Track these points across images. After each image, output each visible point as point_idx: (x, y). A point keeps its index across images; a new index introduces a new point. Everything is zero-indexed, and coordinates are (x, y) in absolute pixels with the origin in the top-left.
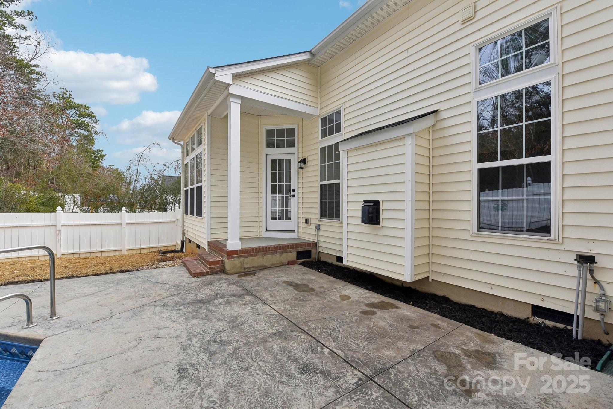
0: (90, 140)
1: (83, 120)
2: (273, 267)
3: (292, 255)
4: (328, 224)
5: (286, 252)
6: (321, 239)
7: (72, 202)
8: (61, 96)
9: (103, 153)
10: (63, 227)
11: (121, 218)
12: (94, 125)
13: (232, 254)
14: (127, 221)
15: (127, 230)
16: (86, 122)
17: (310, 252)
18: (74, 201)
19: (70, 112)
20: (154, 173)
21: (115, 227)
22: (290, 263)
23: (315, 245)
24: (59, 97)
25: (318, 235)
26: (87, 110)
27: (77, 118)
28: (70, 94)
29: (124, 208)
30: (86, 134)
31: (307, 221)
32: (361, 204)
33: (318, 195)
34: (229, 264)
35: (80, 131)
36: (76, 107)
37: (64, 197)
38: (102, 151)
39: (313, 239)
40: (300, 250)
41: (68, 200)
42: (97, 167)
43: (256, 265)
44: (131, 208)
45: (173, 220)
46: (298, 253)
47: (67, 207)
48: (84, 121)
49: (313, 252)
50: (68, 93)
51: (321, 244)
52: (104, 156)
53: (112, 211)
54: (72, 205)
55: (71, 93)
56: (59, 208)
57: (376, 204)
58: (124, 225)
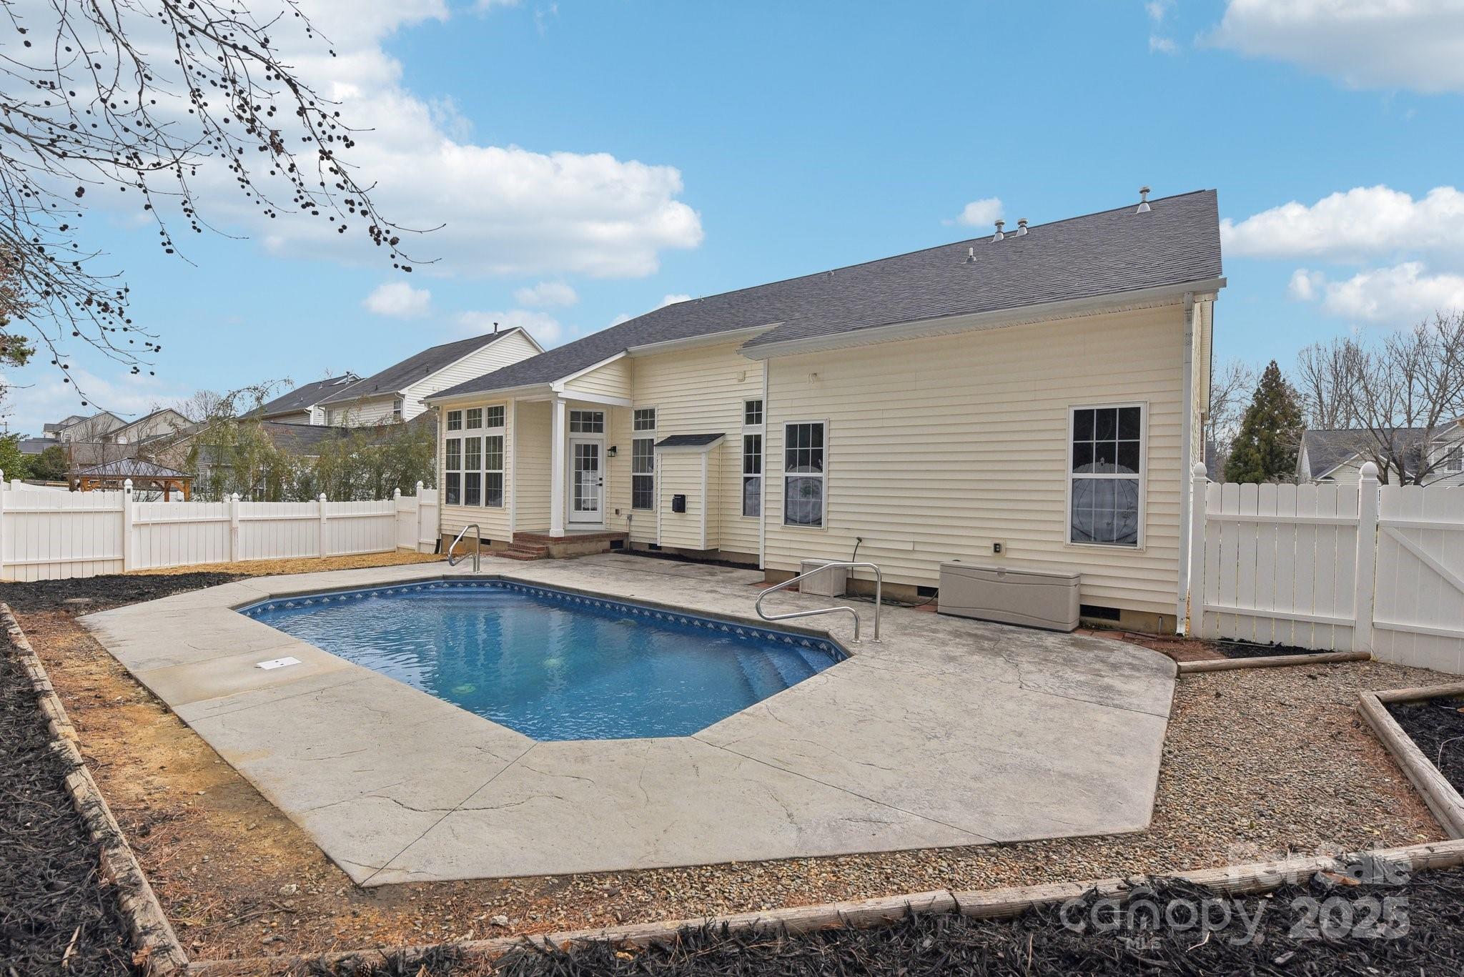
2: (591, 554)
3: (607, 544)
4: (641, 515)
5: (601, 541)
6: (633, 529)
10: (244, 524)
11: (319, 509)
13: (558, 540)
15: (326, 526)
17: (621, 542)
21: (310, 524)
22: (605, 552)
23: (627, 535)
25: (630, 525)
31: (617, 512)
32: (672, 497)
33: (631, 485)
34: (555, 549)
39: (625, 530)
40: (614, 539)
43: (576, 551)
45: (391, 512)
46: (612, 542)
49: (625, 541)
51: (632, 534)
57: (683, 497)
58: (324, 520)
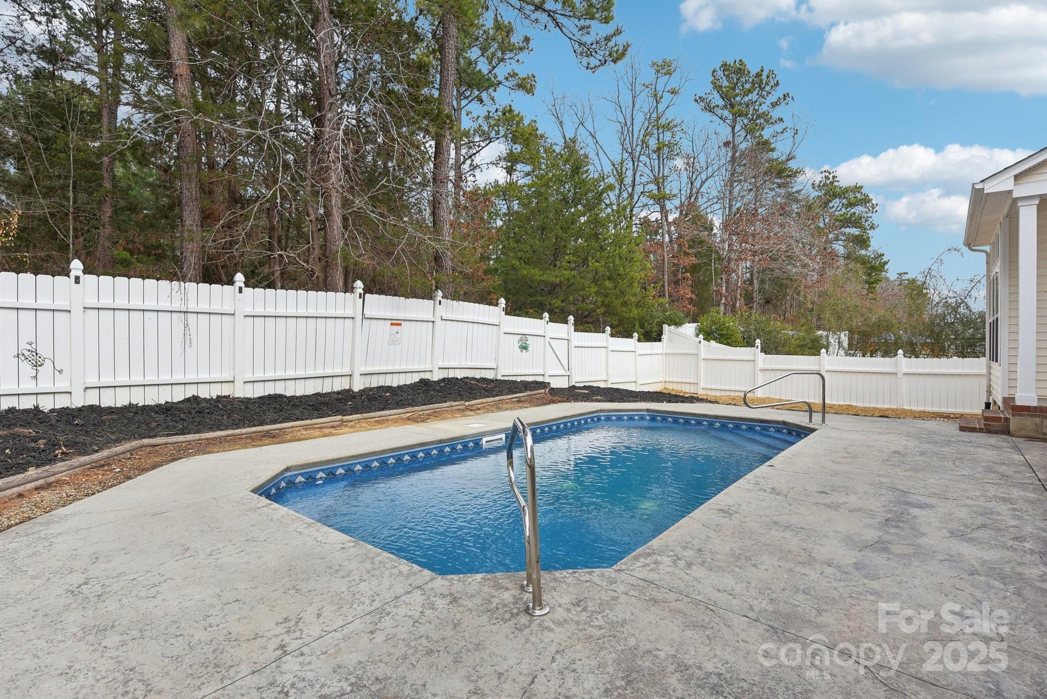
0: (862, 242)
1: (853, 211)
7: (837, 344)
8: (822, 184)
9: (885, 259)
11: (896, 364)
12: (869, 215)
14: (905, 370)
15: (904, 382)
16: (858, 212)
18: (839, 342)
19: (836, 203)
20: (951, 294)
21: (887, 377)
24: (819, 186)
26: (859, 192)
27: (843, 210)
28: (834, 177)
29: (900, 352)
30: (857, 233)
34: (1014, 423)
35: (847, 230)
36: (843, 193)
37: (827, 336)
38: (883, 255)
41: (832, 341)
42: (877, 281)
44: (913, 351)
47: (831, 349)
48: (854, 213)
50: (831, 176)
52: (886, 263)
53: (886, 354)
54: (837, 347)
55: (835, 174)
56: (823, 350)
58: (900, 375)
